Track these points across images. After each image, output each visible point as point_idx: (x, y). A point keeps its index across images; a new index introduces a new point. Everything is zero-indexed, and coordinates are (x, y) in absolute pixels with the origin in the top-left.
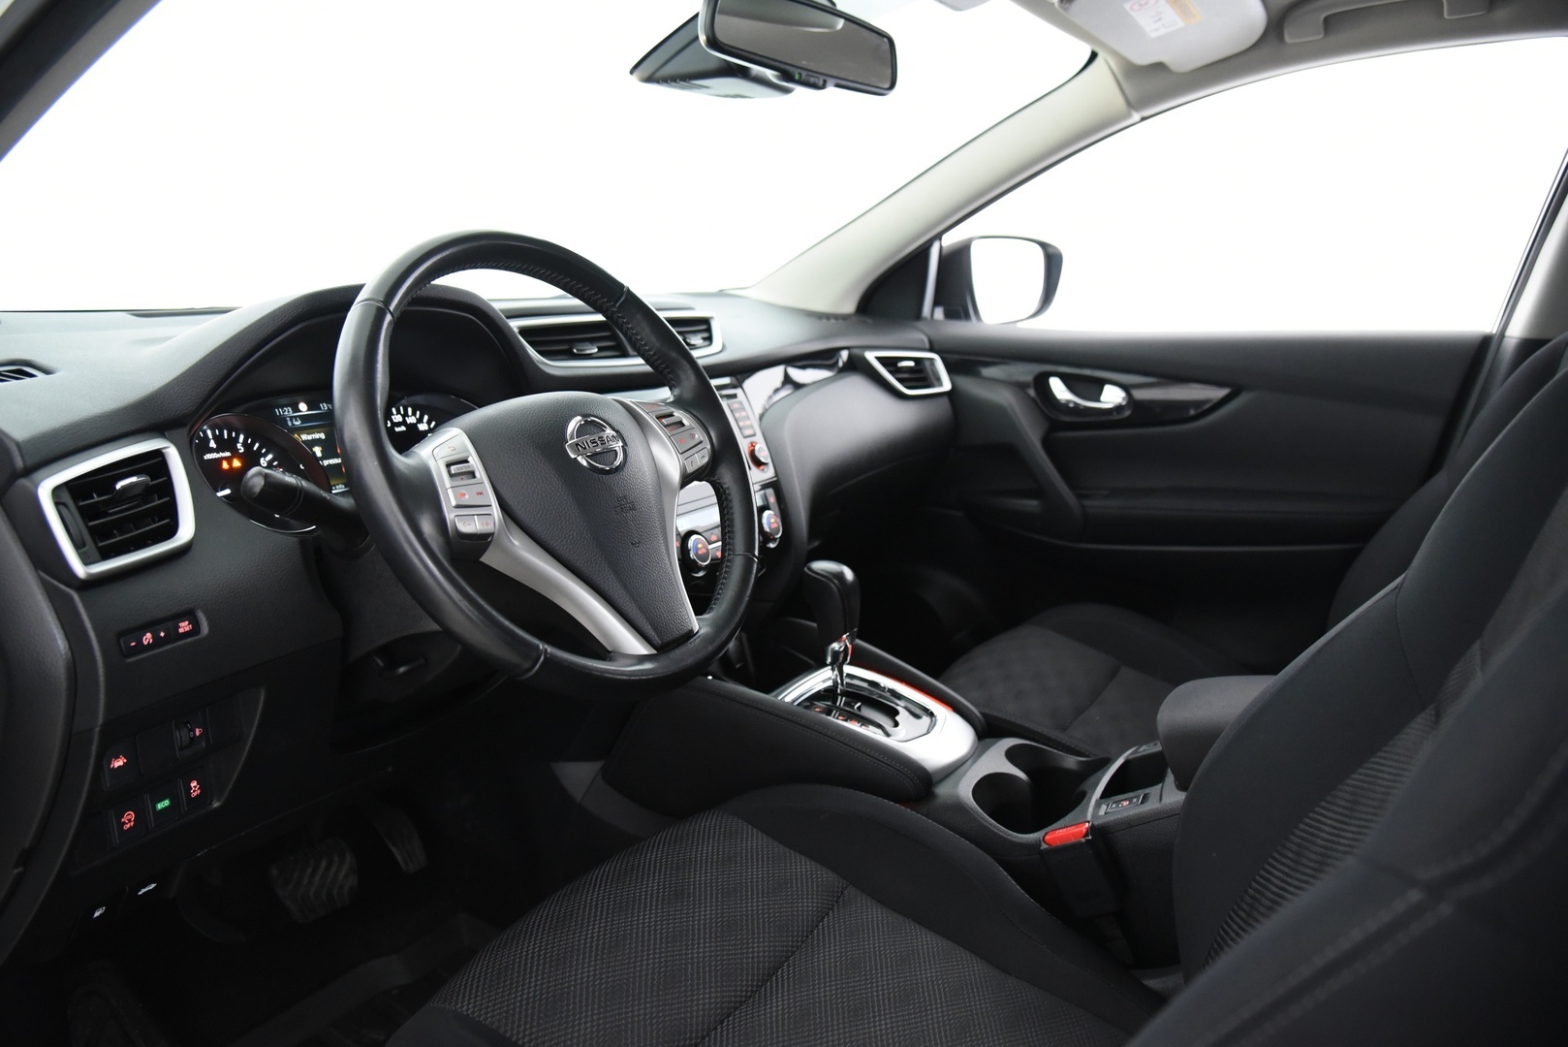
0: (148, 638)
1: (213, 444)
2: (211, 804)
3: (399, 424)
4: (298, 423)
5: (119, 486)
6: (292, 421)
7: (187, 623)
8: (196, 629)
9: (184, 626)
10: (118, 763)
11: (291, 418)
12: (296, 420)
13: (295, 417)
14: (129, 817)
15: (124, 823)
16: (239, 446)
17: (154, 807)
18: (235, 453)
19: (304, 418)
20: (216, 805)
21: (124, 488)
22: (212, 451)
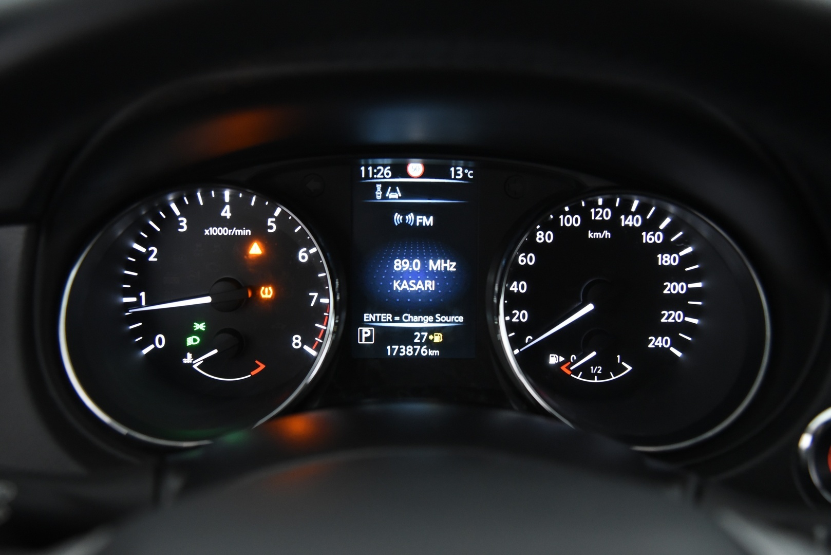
1: (226, 212)
3: (600, 226)
4: (394, 196)
6: (384, 190)
11: (385, 186)
12: (394, 190)
13: (394, 186)
16: (270, 222)
18: (260, 232)
19: (409, 189)
22: (223, 222)
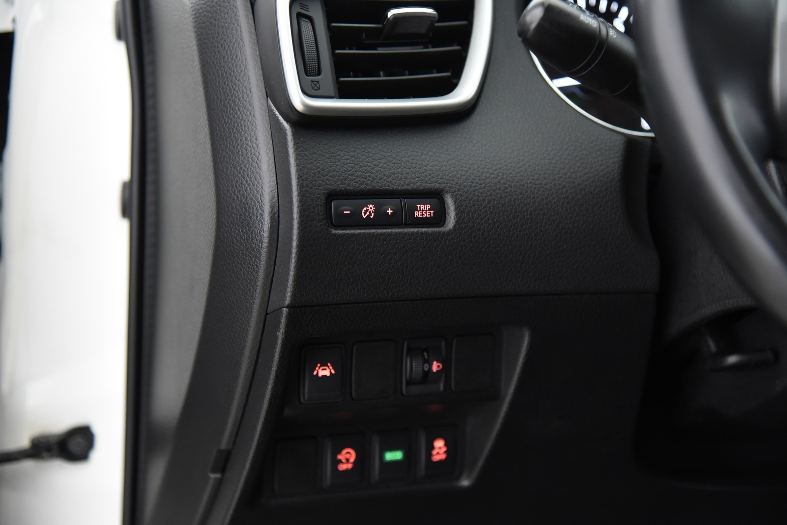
0: (369, 210)
2: (458, 478)
5: (391, 13)
7: (428, 207)
8: (439, 217)
9: (424, 210)
10: (324, 372)
14: (348, 456)
15: (340, 462)
17: (382, 456)
20: (465, 483)
21: (396, 17)
